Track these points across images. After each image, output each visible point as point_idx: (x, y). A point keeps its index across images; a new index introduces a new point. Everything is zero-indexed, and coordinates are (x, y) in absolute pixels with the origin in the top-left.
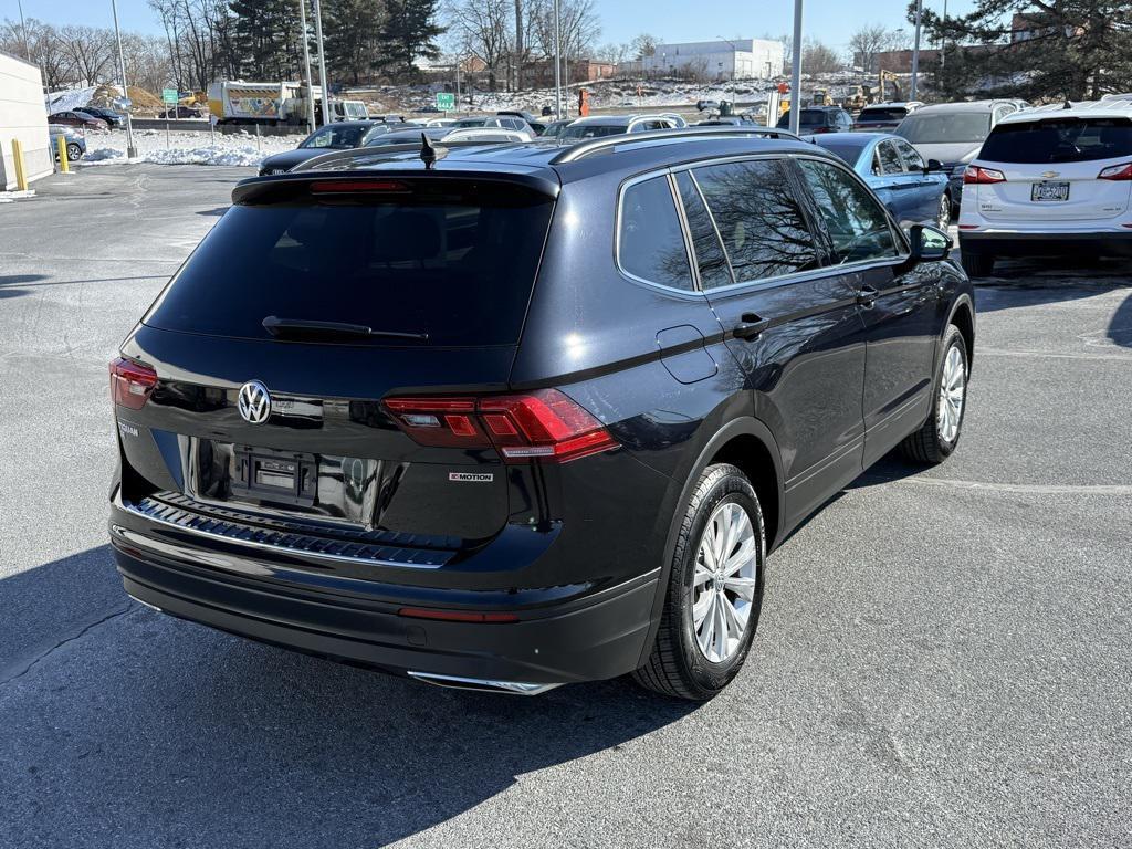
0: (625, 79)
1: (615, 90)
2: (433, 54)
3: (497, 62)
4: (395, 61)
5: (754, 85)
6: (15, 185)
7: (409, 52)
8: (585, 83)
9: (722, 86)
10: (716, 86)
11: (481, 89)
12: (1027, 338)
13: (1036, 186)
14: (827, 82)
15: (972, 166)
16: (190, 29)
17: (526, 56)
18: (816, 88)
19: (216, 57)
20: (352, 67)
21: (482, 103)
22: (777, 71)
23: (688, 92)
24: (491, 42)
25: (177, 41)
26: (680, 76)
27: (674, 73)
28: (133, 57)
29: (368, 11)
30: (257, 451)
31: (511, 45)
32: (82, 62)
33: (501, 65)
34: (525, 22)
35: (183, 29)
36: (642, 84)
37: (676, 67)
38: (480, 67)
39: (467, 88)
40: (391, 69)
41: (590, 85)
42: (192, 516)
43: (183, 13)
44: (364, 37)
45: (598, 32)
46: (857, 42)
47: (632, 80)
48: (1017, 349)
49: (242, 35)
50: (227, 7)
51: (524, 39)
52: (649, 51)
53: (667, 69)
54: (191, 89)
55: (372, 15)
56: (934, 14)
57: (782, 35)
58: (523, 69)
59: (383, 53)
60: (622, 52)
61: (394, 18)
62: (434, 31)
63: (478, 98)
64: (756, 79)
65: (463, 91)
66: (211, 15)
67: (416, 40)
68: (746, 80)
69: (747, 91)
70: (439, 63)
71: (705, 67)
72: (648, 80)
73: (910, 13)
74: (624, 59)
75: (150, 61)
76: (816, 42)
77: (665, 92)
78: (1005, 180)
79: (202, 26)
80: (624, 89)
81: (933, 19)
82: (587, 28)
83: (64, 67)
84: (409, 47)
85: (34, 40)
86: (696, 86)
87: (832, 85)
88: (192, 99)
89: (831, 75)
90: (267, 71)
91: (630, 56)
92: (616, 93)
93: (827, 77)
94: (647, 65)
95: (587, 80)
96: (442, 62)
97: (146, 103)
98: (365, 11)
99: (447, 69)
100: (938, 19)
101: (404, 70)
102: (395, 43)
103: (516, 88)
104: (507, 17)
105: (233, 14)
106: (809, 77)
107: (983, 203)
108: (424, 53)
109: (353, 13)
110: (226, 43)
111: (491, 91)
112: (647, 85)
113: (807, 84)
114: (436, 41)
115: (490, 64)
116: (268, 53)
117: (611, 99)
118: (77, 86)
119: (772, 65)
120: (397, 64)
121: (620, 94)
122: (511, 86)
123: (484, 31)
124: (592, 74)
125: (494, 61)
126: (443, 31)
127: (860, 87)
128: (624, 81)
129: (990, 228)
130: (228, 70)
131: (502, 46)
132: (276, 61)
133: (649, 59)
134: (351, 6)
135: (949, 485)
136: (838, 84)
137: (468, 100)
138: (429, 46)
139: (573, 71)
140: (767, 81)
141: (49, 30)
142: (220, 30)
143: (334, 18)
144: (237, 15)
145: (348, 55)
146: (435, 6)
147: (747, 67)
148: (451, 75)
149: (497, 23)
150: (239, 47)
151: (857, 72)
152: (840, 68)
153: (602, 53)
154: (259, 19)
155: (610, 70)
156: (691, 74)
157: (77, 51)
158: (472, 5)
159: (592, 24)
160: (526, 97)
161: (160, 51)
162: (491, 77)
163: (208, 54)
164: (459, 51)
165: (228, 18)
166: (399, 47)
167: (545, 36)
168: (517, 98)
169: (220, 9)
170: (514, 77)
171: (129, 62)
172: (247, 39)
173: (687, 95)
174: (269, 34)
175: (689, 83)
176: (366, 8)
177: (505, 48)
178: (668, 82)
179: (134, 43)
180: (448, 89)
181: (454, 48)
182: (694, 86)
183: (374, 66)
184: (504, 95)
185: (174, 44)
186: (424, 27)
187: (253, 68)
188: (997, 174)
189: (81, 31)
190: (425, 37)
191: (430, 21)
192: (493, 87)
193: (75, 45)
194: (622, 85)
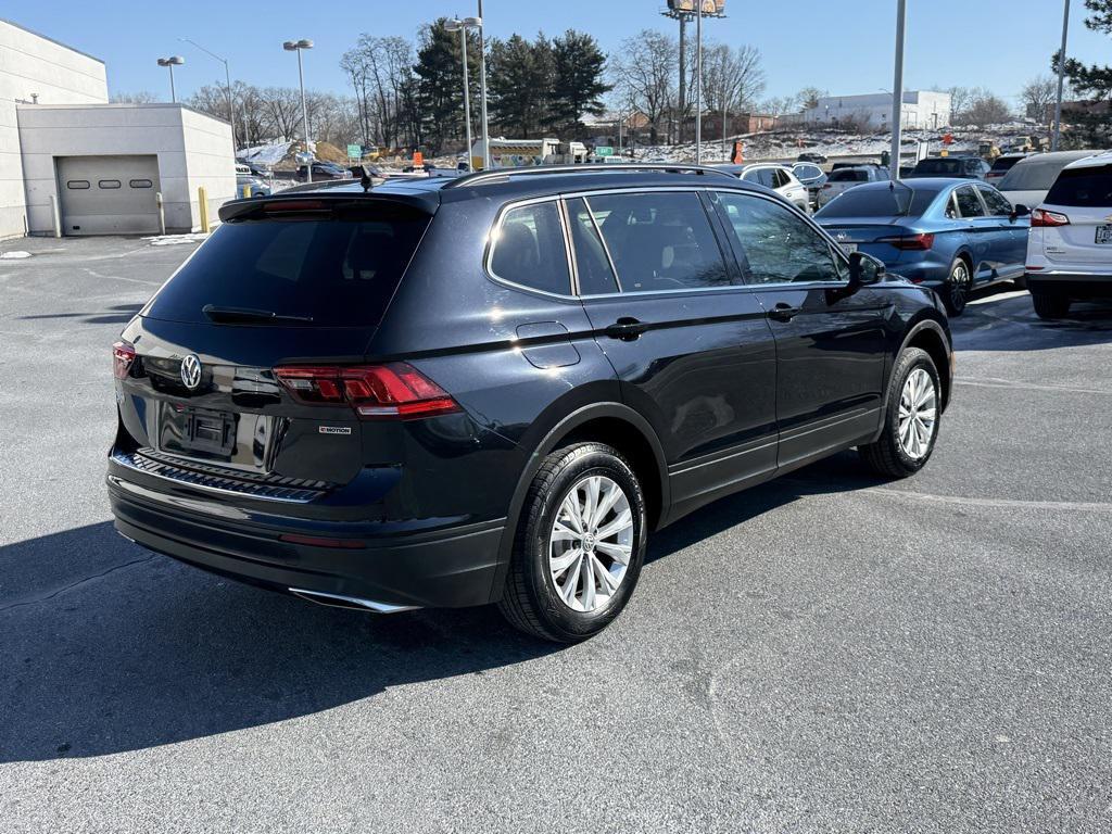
0: (785, 131)
1: (774, 141)
2: (599, 111)
3: (659, 118)
4: (563, 118)
5: (919, 136)
6: (200, 228)
7: (576, 108)
8: (745, 135)
9: (885, 137)
10: (879, 137)
11: (642, 143)
12: (1063, 373)
13: (1100, 229)
14: (994, 133)
15: (1038, 210)
16: (377, 90)
17: (687, 111)
18: (983, 139)
19: (400, 116)
20: (522, 123)
21: (643, 156)
22: (944, 122)
23: (850, 143)
24: (654, 98)
25: (365, 101)
26: (843, 127)
27: (836, 124)
28: (326, 116)
29: (540, 72)
30: (198, 412)
31: (674, 101)
32: (281, 120)
33: (663, 120)
34: (688, 78)
35: (371, 90)
36: (802, 136)
37: (838, 118)
38: (643, 122)
39: (629, 143)
40: (558, 125)
41: (750, 137)
42: (162, 465)
43: (371, 75)
44: (535, 95)
45: (762, 86)
46: (1030, 94)
47: (793, 132)
48: (1049, 384)
49: (424, 95)
50: (412, 70)
51: (686, 95)
52: (813, 103)
53: (829, 120)
54: (376, 144)
55: (544, 75)
56: (1079, 65)
57: (952, 86)
58: (684, 123)
59: (551, 110)
60: (786, 105)
61: (563, 77)
62: (601, 89)
63: (639, 151)
64: (921, 130)
65: (625, 145)
66: (397, 76)
67: (583, 98)
68: (910, 131)
69: (910, 142)
70: (603, 119)
71: (868, 118)
72: (810, 131)
73: (1055, 63)
74: (788, 112)
75: (342, 120)
76: (987, 94)
77: (826, 143)
78: (1068, 223)
79: (388, 87)
80: (784, 141)
81: (1079, 69)
82: (751, 83)
83: (265, 125)
84: (576, 105)
85: (240, 101)
86: (858, 137)
87: (1000, 135)
88: (377, 154)
89: (998, 125)
90: (445, 129)
91: (794, 110)
92: (776, 145)
93: (995, 127)
94: (809, 117)
95: (748, 132)
96: (606, 117)
97: (334, 158)
98: (537, 72)
99: (611, 125)
100: (1084, 70)
101: (571, 126)
102: (563, 101)
103: (677, 142)
104: (671, 74)
105: (417, 76)
106: (976, 127)
107: (1049, 245)
108: (590, 110)
109: (526, 74)
110: (409, 102)
111: (653, 144)
112: (808, 136)
113: (974, 135)
114: (602, 98)
115: (652, 119)
116: (447, 112)
117: (771, 150)
118: (276, 141)
119: (939, 116)
120: (565, 120)
121: (779, 146)
122: (671, 139)
123: (648, 88)
124: (752, 126)
125: (656, 115)
126: (609, 88)
127: (1028, 138)
128: (784, 133)
129: (1055, 270)
130: (410, 126)
131: (665, 102)
132: (453, 120)
133: (811, 112)
134: (524, 67)
135: (902, 496)
136: (1006, 135)
137: (629, 153)
138: (595, 103)
139: (733, 124)
140: (932, 132)
141: (254, 91)
142: (404, 91)
143: (507, 79)
144: (420, 77)
145: (518, 113)
146: (602, 66)
147: (912, 117)
148: (615, 130)
149: (661, 81)
150: (421, 107)
151: (1028, 123)
152: (1011, 119)
153: (767, 107)
154: (440, 80)
155: (771, 122)
156: (854, 126)
157: (277, 110)
158: (637, 64)
159: (756, 79)
160: (686, 149)
161: (351, 111)
162: (653, 132)
163: (392, 112)
164: (622, 107)
165: (412, 80)
166: (566, 105)
167: (708, 91)
168: (677, 151)
169: (405, 71)
170: (675, 130)
171: (323, 120)
172: (428, 99)
173: (848, 146)
174: (448, 94)
175: (851, 134)
176: (538, 68)
177: (668, 103)
178: (829, 133)
179: (329, 103)
180: (611, 143)
181: (618, 105)
182: (855, 137)
183: (543, 123)
184: (665, 148)
185: (362, 103)
186: (592, 85)
187: (433, 126)
188: (1062, 217)
189: (281, 92)
190: (591, 95)
191: (597, 79)
192: (654, 141)
193: (276, 105)
194: (782, 137)
